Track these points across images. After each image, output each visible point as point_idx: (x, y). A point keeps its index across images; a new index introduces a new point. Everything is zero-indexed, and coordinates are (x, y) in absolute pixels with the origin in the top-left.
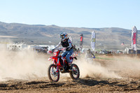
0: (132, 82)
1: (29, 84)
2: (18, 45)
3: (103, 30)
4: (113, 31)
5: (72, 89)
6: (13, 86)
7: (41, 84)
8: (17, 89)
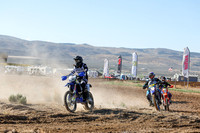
0: (182, 117)
1: (55, 116)
2: (41, 69)
3: (146, 51)
4: (160, 53)
5: (107, 125)
6: (35, 119)
7: (69, 118)
8: (39, 123)
